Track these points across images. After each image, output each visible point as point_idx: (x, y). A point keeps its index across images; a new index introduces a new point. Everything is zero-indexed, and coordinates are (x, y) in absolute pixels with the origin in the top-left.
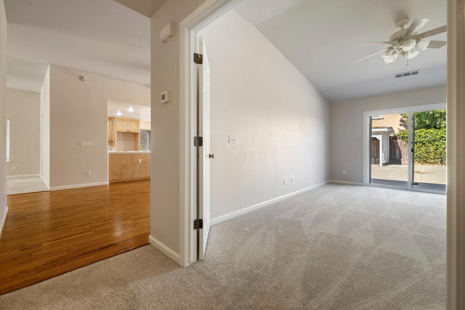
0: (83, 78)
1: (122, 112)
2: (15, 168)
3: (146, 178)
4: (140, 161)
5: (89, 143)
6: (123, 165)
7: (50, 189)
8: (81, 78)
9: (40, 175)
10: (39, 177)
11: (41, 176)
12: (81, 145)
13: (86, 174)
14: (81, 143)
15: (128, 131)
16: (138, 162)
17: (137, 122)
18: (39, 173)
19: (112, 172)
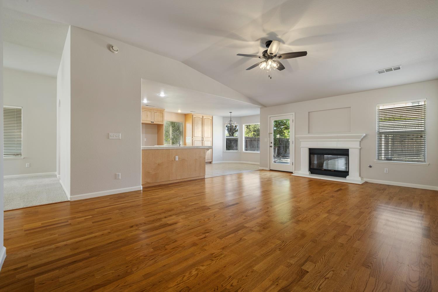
0: (112, 47)
1: (148, 100)
2: (29, 165)
3: (183, 180)
4: (177, 158)
5: (119, 136)
6: (158, 164)
7: (71, 198)
8: (110, 47)
9: (57, 173)
10: (55, 176)
11: (58, 176)
12: (110, 138)
13: (116, 177)
14: (110, 135)
15: (151, 122)
16: (175, 160)
17: (161, 112)
18: (56, 171)
19: (146, 174)
